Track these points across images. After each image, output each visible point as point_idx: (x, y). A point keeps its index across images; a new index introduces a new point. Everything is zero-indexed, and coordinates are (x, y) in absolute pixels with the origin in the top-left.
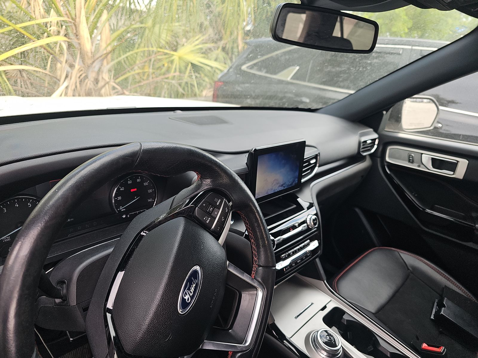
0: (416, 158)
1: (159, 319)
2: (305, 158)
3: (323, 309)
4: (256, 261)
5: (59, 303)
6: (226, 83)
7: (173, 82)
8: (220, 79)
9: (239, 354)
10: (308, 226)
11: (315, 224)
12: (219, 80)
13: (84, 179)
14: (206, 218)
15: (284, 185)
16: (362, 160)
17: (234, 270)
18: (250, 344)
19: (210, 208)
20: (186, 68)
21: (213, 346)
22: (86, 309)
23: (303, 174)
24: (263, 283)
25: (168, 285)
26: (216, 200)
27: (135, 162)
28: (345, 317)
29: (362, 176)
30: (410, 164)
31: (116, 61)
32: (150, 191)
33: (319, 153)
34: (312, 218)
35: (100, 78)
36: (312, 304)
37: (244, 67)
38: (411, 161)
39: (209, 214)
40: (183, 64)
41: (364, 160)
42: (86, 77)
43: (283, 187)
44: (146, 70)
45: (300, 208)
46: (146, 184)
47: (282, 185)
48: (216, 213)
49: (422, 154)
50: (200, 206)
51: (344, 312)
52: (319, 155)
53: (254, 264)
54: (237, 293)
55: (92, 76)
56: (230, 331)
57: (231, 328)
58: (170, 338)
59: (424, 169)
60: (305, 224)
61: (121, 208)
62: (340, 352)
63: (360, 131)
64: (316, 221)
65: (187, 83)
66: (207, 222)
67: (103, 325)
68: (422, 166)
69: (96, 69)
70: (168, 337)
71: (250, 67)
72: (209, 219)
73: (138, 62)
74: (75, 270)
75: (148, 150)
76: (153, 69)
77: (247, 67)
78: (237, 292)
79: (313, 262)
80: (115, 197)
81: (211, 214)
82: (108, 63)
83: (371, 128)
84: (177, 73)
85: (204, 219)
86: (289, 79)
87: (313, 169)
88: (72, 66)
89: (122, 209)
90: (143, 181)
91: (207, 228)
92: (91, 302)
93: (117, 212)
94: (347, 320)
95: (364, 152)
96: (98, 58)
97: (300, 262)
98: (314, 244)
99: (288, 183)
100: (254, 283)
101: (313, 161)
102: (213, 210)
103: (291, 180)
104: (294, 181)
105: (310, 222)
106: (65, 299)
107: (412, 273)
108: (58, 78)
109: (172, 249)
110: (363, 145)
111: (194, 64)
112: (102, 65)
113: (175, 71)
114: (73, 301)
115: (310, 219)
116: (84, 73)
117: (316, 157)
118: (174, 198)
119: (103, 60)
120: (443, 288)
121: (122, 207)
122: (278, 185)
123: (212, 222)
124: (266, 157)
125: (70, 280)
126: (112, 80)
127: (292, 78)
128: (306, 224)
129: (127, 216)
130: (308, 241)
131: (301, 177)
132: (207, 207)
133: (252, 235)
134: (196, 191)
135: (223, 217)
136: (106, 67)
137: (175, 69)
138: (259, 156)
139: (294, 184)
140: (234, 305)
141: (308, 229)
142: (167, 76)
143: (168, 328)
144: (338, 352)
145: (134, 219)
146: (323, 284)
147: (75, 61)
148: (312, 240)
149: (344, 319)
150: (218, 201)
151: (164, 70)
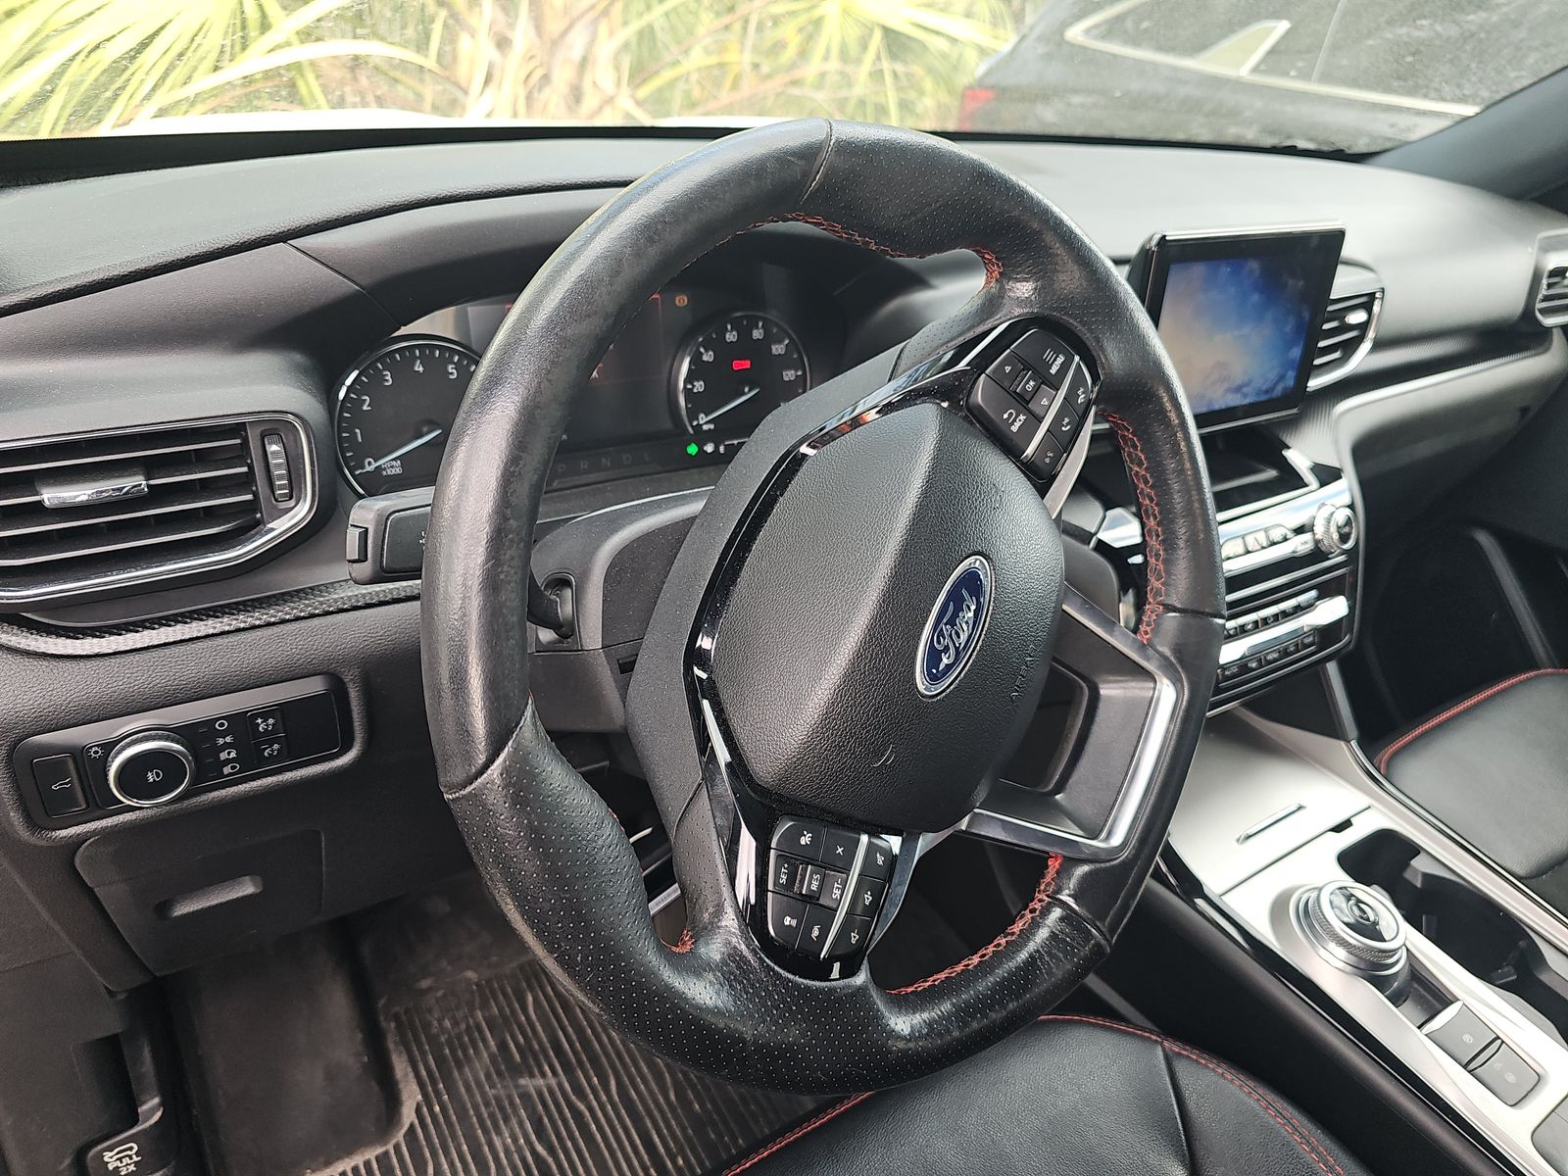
1: (860, 696)
2: (1333, 296)
3: (1340, 828)
4: (1158, 593)
5: (549, 643)
6: (1002, 93)
7: (821, 97)
8: (981, 79)
9: (1086, 868)
10: (1317, 542)
11: (1344, 538)
12: (981, 85)
13: (667, 208)
14: (1011, 414)
15: (1245, 390)
16: (1534, 348)
17: (1078, 611)
18: (1124, 844)
19: (1027, 382)
20: (864, 47)
21: (1003, 828)
22: (626, 667)
23: (1317, 362)
24: (1181, 661)
25: (889, 599)
26: (1048, 355)
27: (810, 180)
28: (1420, 864)
29: (1524, 411)
31: (636, 25)
32: (789, 375)
33: (1383, 291)
34: (1333, 518)
35: (587, 86)
36: (1300, 808)
37: (1075, 33)
39: (1023, 401)
40: (853, 34)
41: (1546, 344)
42: (546, 79)
43: (1239, 396)
44: (731, 57)
45: (1290, 480)
46: (778, 349)
47: (1238, 389)
48: (1044, 402)
50: (994, 372)
51: (1415, 850)
52: (1382, 298)
53: (1150, 603)
54: (1081, 688)
55: (562, 76)
56: (1057, 797)
57: (1060, 787)
58: (887, 760)
60: (1307, 536)
61: (702, 419)
62: (1397, 962)
63: (1542, 231)
64: (1347, 530)
65: (862, 103)
66: (1014, 428)
67: (684, 705)
69: (576, 54)
70: (883, 755)
71: (1095, 32)
72: (1022, 417)
73: (701, 30)
74: (597, 548)
75: (853, 143)
76: (755, 49)
77: (1087, 31)
78: (1084, 685)
79: (1316, 671)
80: (688, 380)
81: (1028, 402)
82: (611, 33)
84: (834, 65)
85: (1006, 416)
86: (1244, 72)
87: (1349, 348)
88: (503, 43)
89: (706, 423)
90: (769, 339)
91: (1010, 449)
92: (644, 646)
93: (691, 431)
94: (1426, 876)
95: (1545, 312)
96: (583, 15)
97: (1275, 660)
98: (1334, 609)
99: (1260, 383)
100: (1148, 659)
101: (1355, 318)
102: (1036, 389)
103: (1272, 376)
104: (1282, 378)
105: (1327, 530)
106: (567, 631)
108: (463, 83)
109: (901, 496)
110: (1550, 286)
111: (893, 31)
112: (592, 41)
113: (826, 58)
114: (592, 635)
115: (1329, 521)
116: (541, 65)
117: (1367, 302)
118: (905, 347)
119: (595, 22)
121: (706, 416)
122: (1226, 385)
123: (1029, 431)
124: (1198, 270)
125: (584, 575)
126: (625, 90)
127: (1256, 70)
128: (1310, 533)
129: (717, 448)
130: (1313, 593)
131: (1306, 370)
132: (1015, 376)
133: (1152, 500)
134: (982, 321)
135: (1067, 420)
136: (606, 47)
137: (828, 51)
138: (1172, 266)
139: (1278, 391)
140: (1073, 726)
141: (1317, 554)
142: (797, 74)
143: (883, 730)
144: (1391, 957)
145: (769, 417)
146: (1347, 752)
147: (511, 26)
148: (1326, 591)
149: (1416, 870)
150: (1055, 360)
151: (790, 53)
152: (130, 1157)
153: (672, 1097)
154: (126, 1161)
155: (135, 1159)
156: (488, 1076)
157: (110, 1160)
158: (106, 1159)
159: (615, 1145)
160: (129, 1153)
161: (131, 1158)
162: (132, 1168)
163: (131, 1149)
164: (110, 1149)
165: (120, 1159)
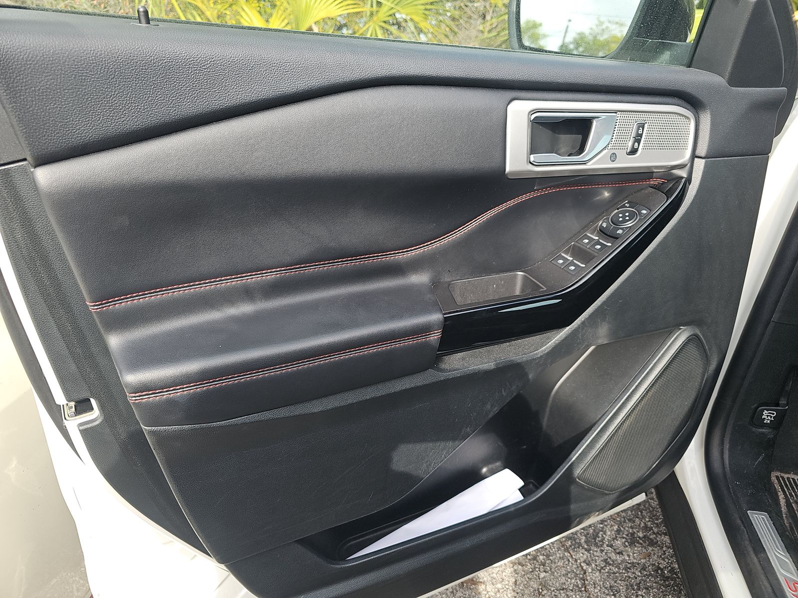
154: (769, 418)
155: (772, 419)
158: (764, 413)
160: (772, 415)
161: (771, 418)
162: (769, 422)
163: (773, 414)
164: (767, 410)
165: (768, 416)
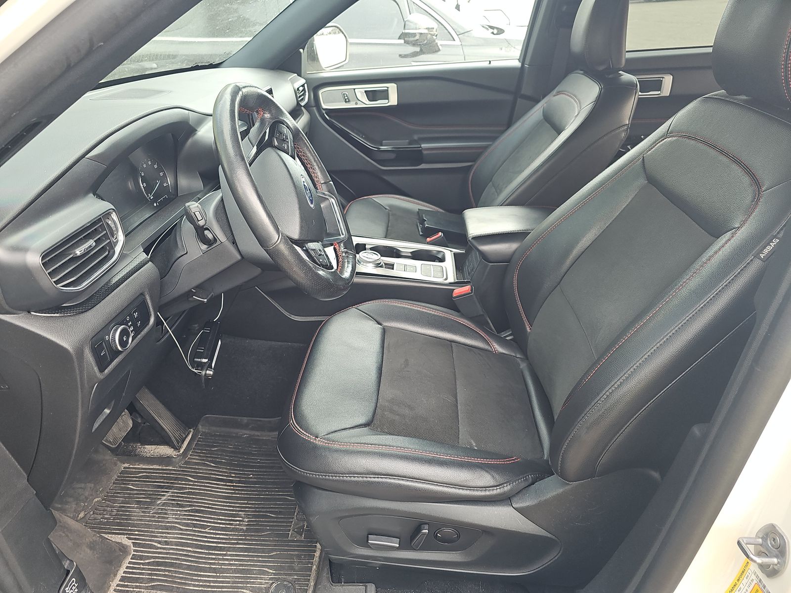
0: (351, 96)
4: (318, 181)
5: (207, 249)
30: (347, 104)
38: (347, 101)
41: (302, 113)
49: (354, 89)
59: (362, 105)
68: (359, 102)
83: (295, 73)
89: (151, 196)
93: (149, 200)
95: (301, 101)
100: (326, 195)
106: (213, 241)
107: (390, 211)
110: (298, 93)
120: (418, 212)
129: (157, 204)
133: (307, 160)
152: (74, 585)
153: (213, 465)
154: (73, 588)
155: (76, 585)
156: (143, 512)
157: (68, 591)
159: (210, 489)
160: (73, 584)
162: (76, 590)
164: (66, 586)
165: (71, 589)
